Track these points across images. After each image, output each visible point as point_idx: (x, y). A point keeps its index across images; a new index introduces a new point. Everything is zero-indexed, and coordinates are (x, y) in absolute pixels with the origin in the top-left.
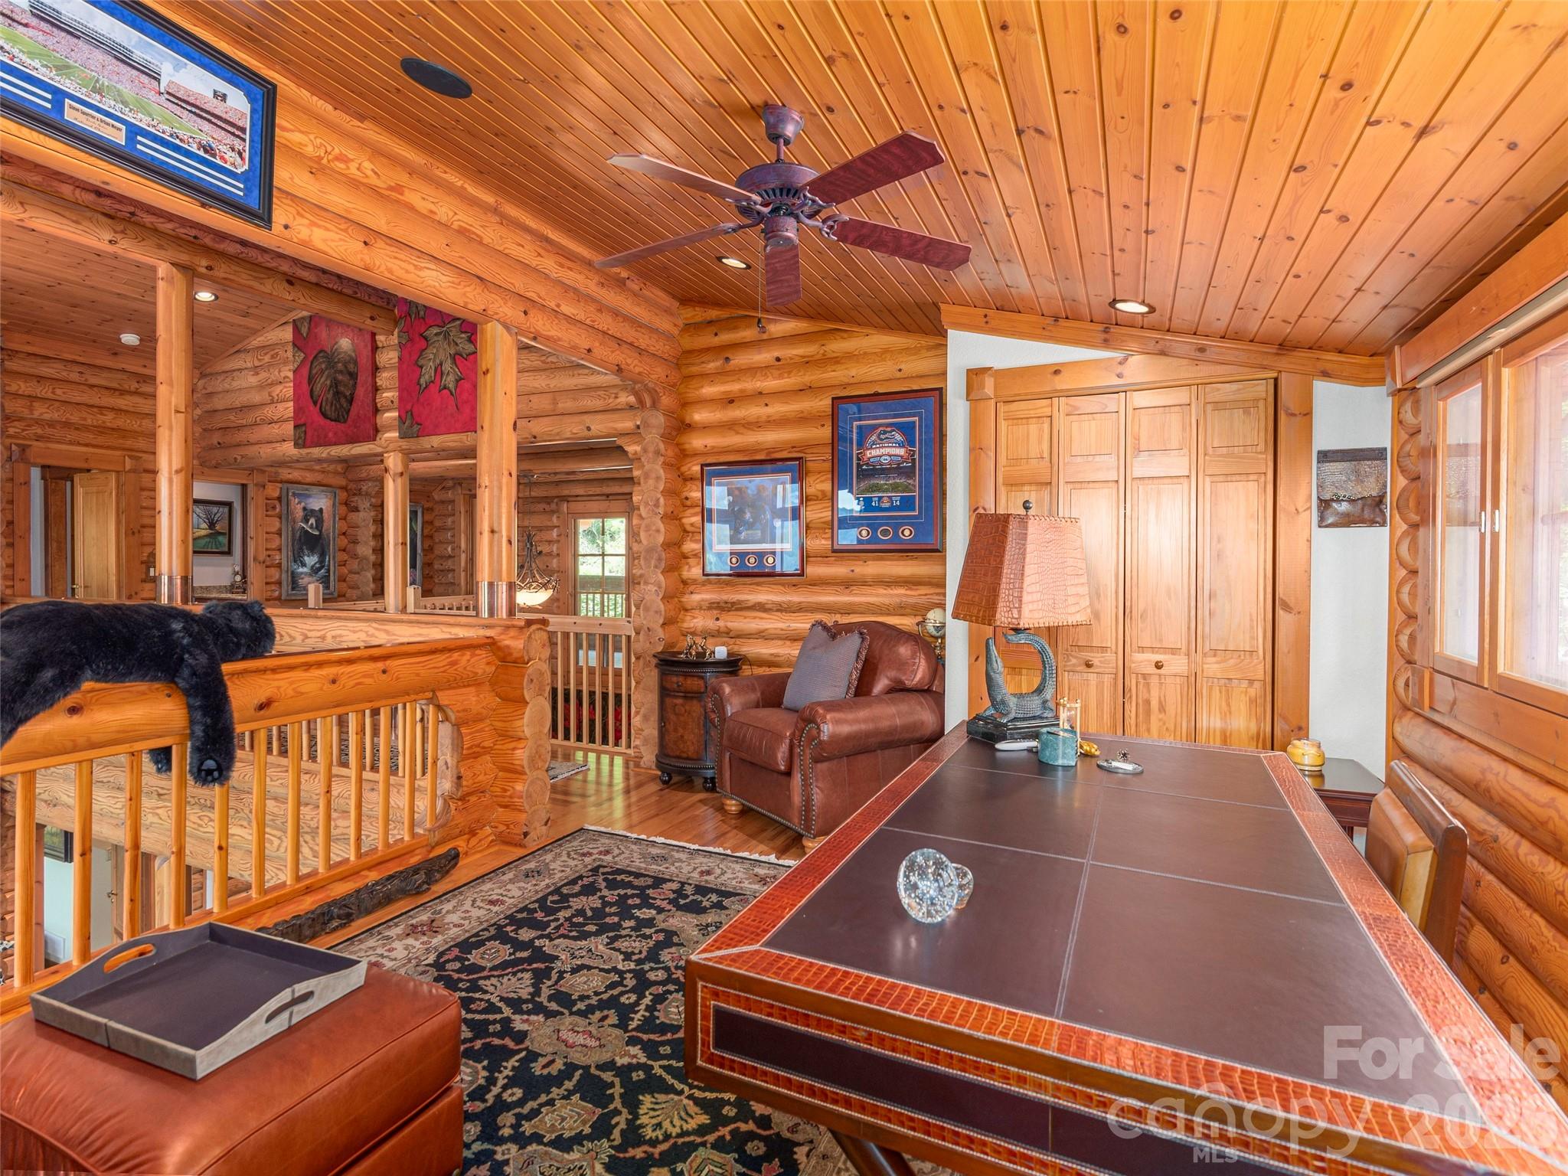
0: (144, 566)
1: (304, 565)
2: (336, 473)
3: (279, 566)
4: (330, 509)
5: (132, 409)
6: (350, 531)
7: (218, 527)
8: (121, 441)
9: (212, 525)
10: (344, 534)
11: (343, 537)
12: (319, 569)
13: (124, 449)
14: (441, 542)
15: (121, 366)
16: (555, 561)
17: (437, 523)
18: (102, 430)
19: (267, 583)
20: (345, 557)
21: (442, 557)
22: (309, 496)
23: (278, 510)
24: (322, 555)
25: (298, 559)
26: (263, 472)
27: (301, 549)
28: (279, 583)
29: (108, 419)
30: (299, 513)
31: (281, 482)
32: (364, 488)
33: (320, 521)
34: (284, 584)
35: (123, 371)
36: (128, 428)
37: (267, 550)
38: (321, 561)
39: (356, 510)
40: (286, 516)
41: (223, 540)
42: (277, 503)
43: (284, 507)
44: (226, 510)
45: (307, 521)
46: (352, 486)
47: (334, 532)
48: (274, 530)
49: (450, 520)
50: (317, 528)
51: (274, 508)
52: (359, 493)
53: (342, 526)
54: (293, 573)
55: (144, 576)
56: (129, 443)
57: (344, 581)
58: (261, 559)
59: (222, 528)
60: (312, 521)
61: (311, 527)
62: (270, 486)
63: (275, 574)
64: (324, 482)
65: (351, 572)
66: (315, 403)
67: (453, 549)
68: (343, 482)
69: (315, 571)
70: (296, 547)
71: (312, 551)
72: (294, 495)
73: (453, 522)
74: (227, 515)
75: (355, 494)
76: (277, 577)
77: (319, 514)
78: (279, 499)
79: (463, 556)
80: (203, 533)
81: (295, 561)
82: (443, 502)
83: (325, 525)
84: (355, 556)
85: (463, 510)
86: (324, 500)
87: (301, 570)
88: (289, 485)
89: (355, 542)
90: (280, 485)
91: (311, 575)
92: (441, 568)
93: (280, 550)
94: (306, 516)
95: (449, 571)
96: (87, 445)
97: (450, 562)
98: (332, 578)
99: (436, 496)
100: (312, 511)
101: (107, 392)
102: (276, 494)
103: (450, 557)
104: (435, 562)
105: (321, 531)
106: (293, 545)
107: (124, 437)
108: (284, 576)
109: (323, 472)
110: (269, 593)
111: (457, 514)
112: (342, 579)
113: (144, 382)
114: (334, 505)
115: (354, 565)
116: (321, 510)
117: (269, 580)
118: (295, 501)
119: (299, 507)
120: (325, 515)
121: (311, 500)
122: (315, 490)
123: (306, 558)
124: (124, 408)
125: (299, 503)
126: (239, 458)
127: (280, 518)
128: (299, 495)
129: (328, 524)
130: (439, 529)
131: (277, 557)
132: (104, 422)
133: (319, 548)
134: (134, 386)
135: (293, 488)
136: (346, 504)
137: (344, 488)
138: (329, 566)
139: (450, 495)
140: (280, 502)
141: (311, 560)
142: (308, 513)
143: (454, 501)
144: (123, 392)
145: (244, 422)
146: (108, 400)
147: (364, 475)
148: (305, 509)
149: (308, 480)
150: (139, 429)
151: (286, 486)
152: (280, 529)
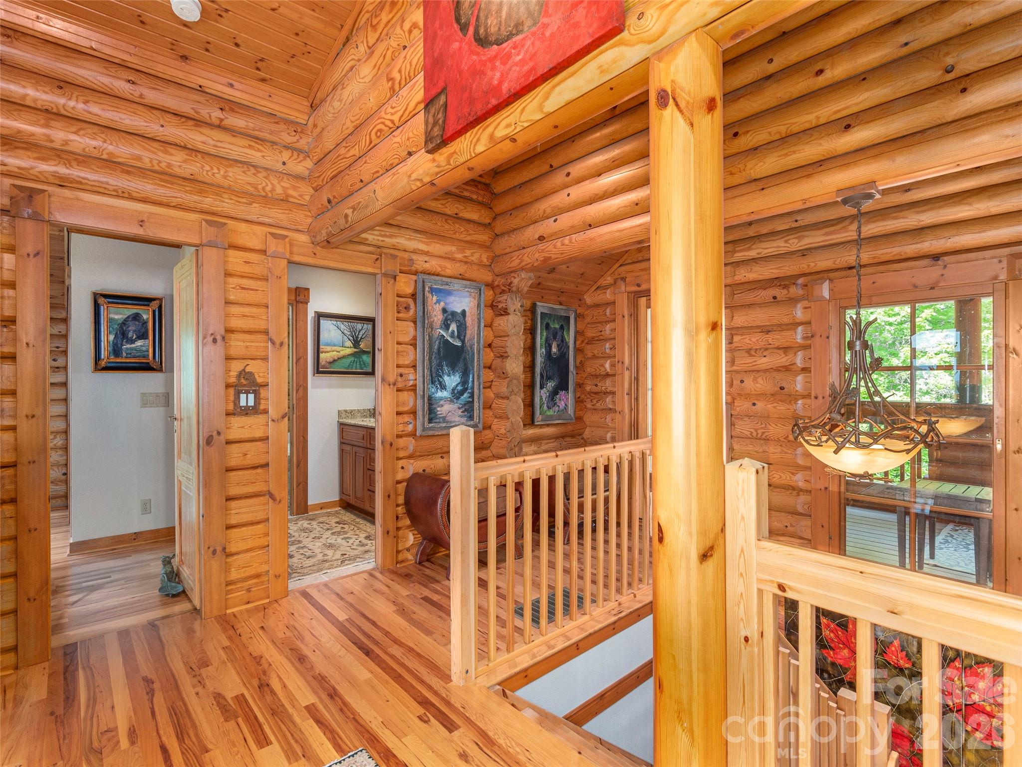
0: (232, 391)
1: (443, 387)
2: (481, 265)
3: (414, 389)
4: (475, 311)
5: (213, 151)
6: (497, 342)
7: (362, 346)
8: (196, 198)
9: (356, 343)
10: (490, 345)
11: (488, 350)
12: (462, 393)
13: (202, 212)
14: (594, 357)
15: (196, 80)
16: (800, 378)
17: (590, 333)
18: (166, 176)
19: (398, 413)
20: (491, 375)
21: (596, 376)
22: (449, 293)
23: (412, 312)
24: (465, 374)
25: (436, 379)
26: (394, 257)
27: (440, 365)
28: (414, 413)
29: (176, 160)
30: (438, 317)
31: (416, 273)
32: (516, 281)
33: (462, 327)
34: (420, 413)
35: (201, 90)
36: (209, 180)
37: (398, 366)
38: (464, 382)
39: (505, 312)
40: (422, 320)
41: (367, 359)
42: (410, 302)
43: (420, 308)
44: (370, 327)
45: (446, 327)
46: (499, 281)
47: (479, 343)
48: (407, 339)
49: (608, 327)
50: (459, 337)
51: (407, 308)
52: (508, 288)
53: (487, 334)
54: (430, 398)
55: (231, 407)
56: (208, 202)
57: (490, 407)
58: (391, 379)
59: (366, 346)
60: (453, 327)
61: (452, 336)
62: (402, 278)
63: (408, 400)
64: (467, 275)
65: (498, 396)
66: (464, 28)
67: (613, 365)
68: (489, 278)
69: (456, 395)
70: (435, 363)
71: (453, 367)
72: (432, 290)
73: (613, 330)
74: (370, 333)
75: (503, 292)
76: (411, 404)
77: (461, 318)
78: (414, 296)
79: (627, 373)
80: (348, 351)
81: (433, 382)
82: (597, 306)
83: (469, 332)
84: (503, 375)
85: (626, 313)
86: (467, 300)
87: (440, 394)
88: (426, 277)
89: (503, 356)
90: (414, 277)
91: (451, 401)
92: (595, 389)
93: (414, 367)
94: (446, 320)
95: (606, 393)
96: (144, 201)
97: (608, 382)
98: (476, 405)
99: (589, 299)
100: (454, 314)
101: (174, 119)
102: (409, 290)
103: (607, 375)
104: (588, 382)
105: (463, 342)
106: (430, 360)
107: (200, 192)
108: (419, 402)
109: (466, 263)
110: (401, 428)
111: (619, 318)
112: (488, 406)
113: (232, 110)
114: (479, 305)
115: (502, 387)
116: (464, 313)
117: (401, 409)
118: (432, 299)
119: (438, 307)
120: (469, 320)
121: (451, 299)
122: (456, 285)
123: (446, 378)
124: (201, 147)
125: (438, 302)
126: (349, 212)
127: (415, 322)
128: (438, 291)
129: (471, 331)
130: (592, 341)
131: (411, 377)
132: (169, 165)
133: (461, 365)
134: (216, 114)
135: (431, 282)
136: (492, 306)
137: (490, 285)
138: (473, 388)
139: (609, 295)
140: (415, 300)
141: (452, 380)
142: (450, 316)
143: (614, 303)
144: (199, 123)
145: (355, 152)
146: (174, 131)
147: (515, 263)
148: (444, 311)
149: (449, 272)
150: (226, 183)
151: (422, 276)
152: (415, 338)
